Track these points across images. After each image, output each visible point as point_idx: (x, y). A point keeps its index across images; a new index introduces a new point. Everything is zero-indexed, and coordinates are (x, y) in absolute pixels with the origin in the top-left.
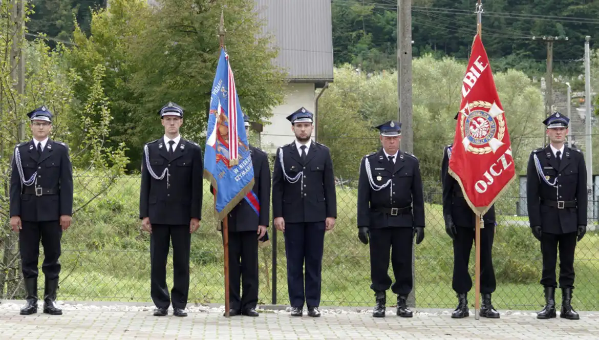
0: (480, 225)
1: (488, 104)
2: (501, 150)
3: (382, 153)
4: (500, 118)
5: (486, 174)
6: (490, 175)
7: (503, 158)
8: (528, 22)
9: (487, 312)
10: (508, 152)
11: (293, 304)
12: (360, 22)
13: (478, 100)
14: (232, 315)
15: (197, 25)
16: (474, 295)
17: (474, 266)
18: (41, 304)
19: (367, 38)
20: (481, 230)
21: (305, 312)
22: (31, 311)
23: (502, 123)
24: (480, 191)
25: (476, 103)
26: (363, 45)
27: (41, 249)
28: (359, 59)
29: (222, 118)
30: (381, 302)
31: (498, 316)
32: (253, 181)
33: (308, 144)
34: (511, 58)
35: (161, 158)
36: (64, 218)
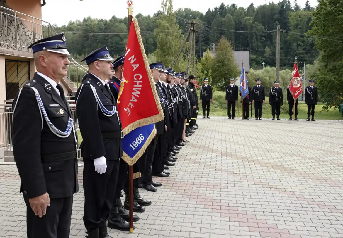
0: (295, 102)
1: (297, 77)
2: (300, 87)
3: (274, 87)
4: (300, 80)
5: (297, 92)
6: (298, 92)
7: (300, 88)
8: (289, 59)
9: (296, 119)
10: (301, 87)
11: (256, 117)
12: (253, 60)
13: (295, 76)
14: (244, 119)
15: (222, 61)
16: (293, 116)
17: (293, 110)
18: (206, 117)
19: (255, 63)
20: (295, 103)
21: (258, 119)
22: (204, 118)
23: (300, 81)
24: (295, 95)
25: (295, 77)
26: (254, 64)
27: (206, 105)
28: (253, 67)
29: (243, 80)
30: (274, 117)
31: (298, 120)
32: (248, 93)
33: (259, 86)
34: (286, 67)
35: (230, 88)
36: (211, 100)
